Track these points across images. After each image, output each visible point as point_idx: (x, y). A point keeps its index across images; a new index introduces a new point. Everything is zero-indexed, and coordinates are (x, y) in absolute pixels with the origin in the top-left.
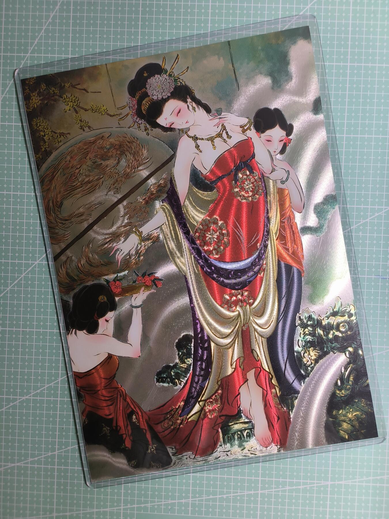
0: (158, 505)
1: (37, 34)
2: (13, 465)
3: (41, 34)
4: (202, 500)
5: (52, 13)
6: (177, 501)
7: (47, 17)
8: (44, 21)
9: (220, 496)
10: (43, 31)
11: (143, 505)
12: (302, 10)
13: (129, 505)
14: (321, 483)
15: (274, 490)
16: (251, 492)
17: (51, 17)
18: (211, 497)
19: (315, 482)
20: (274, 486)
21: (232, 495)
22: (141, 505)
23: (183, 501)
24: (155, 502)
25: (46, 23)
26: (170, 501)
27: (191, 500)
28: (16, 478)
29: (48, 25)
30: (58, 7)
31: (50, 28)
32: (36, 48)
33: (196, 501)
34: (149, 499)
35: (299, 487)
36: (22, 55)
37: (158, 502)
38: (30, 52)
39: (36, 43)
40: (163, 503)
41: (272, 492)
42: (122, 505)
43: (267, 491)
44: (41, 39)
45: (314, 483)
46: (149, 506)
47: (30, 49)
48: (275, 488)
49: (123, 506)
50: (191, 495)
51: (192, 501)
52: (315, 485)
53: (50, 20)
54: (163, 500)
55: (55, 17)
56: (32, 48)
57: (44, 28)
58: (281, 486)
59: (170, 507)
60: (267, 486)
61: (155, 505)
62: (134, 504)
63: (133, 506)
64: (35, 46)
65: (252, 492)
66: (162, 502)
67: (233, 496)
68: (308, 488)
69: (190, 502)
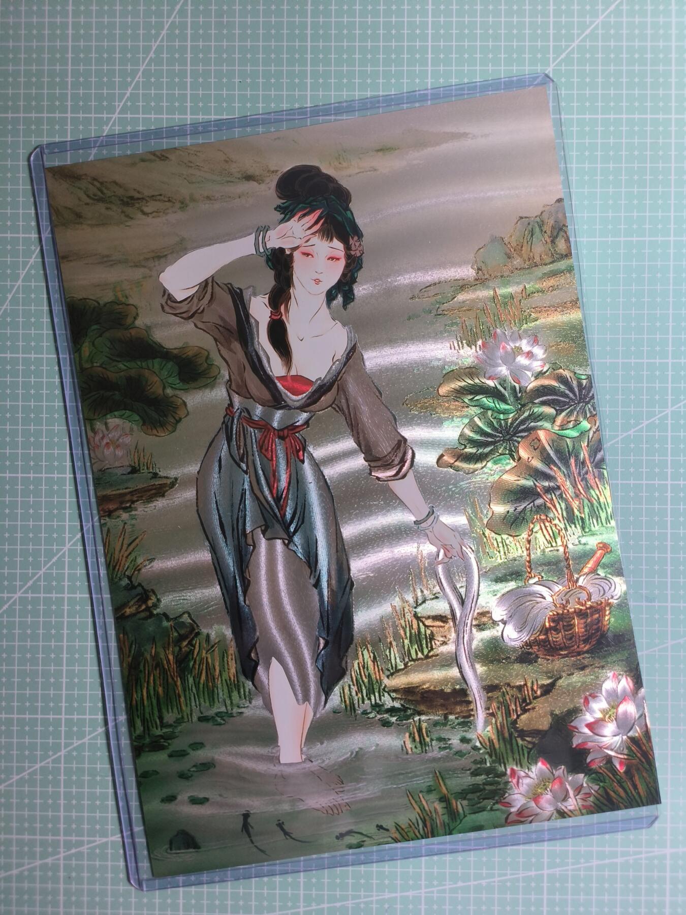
0: (365, 903)
1: (129, 79)
2: (104, 840)
3: (137, 79)
4: (444, 891)
5: (155, 42)
6: (398, 895)
7: (147, 50)
8: (141, 56)
9: (476, 883)
10: (140, 73)
11: (338, 904)
12: (590, 26)
13: (314, 904)
14: (654, 852)
15: (570, 867)
16: (530, 873)
17: (154, 48)
18: (460, 884)
19: (644, 849)
20: (570, 860)
21: (496, 879)
22: (335, 905)
23: (411, 893)
24: (359, 897)
25: (144, 59)
26: (387, 895)
27: (423, 890)
28: (109, 863)
29: (149, 64)
30: (164, 32)
31: (153, 68)
32: (129, 104)
33: (433, 892)
34: (350, 893)
35: (615, 860)
36: (105, 116)
37: (365, 897)
38: (118, 111)
39: (128, 94)
40: (374, 898)
41: (567, 870)
42: (302, 904)
43: (558, 869)
44: (137, 87)
45: (641, 853)
46: (350, 905)
47: (119, 105)
48: (573, 864)
49: (304, 907)
50: (423, 883)
51: (425, 893)
52: (643, 856)
53: (152, 55)
54: (375, 894)
55: (159, 50)
56: (122, 104)
57: (142, 69)
58: (582, 861)
59: (386, 906)
60: (558, 860)
61: (360, 903)
62: (323, 903)
63: (322, 906)
64: (126, 101)
65: (533, 873)
66: (372, 896)
67: (499, 881)
68: (631, 862)
69: (423, 895)
